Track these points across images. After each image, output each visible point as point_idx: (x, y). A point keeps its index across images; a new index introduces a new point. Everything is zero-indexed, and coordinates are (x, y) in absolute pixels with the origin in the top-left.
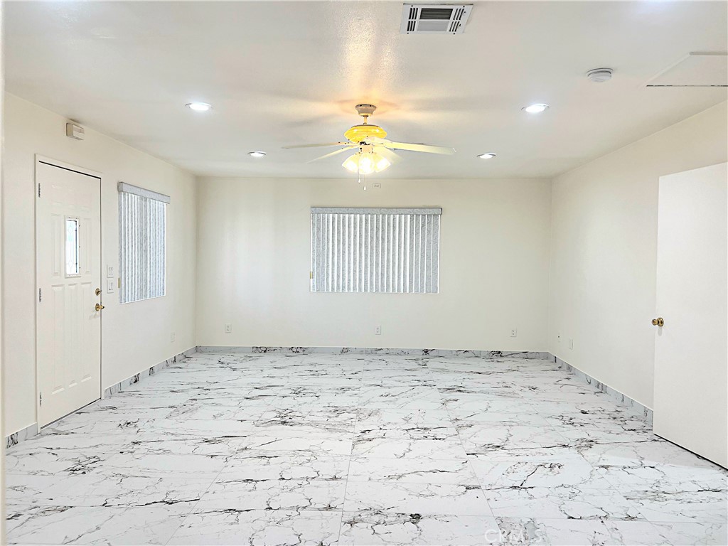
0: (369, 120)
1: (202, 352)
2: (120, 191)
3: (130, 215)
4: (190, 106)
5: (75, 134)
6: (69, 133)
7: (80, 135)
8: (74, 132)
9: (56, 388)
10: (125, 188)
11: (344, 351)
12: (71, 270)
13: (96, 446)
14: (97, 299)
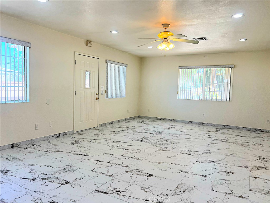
0: (167, 30)
1: (141, 117)
2: (106, 62)
3: (111, 70)
4: (112, 32)
5: (88, 45)
6: (87, 45)
7: (90, 45)
8: (88, 44)
9: (81, 121)
10: (108, 61)
11: (189, 122)
12: (87, 86)
13: (84, 139)
14: (97, 96)
